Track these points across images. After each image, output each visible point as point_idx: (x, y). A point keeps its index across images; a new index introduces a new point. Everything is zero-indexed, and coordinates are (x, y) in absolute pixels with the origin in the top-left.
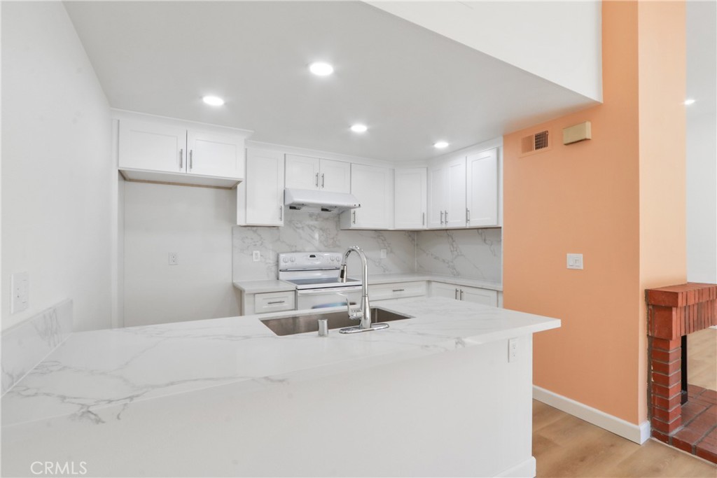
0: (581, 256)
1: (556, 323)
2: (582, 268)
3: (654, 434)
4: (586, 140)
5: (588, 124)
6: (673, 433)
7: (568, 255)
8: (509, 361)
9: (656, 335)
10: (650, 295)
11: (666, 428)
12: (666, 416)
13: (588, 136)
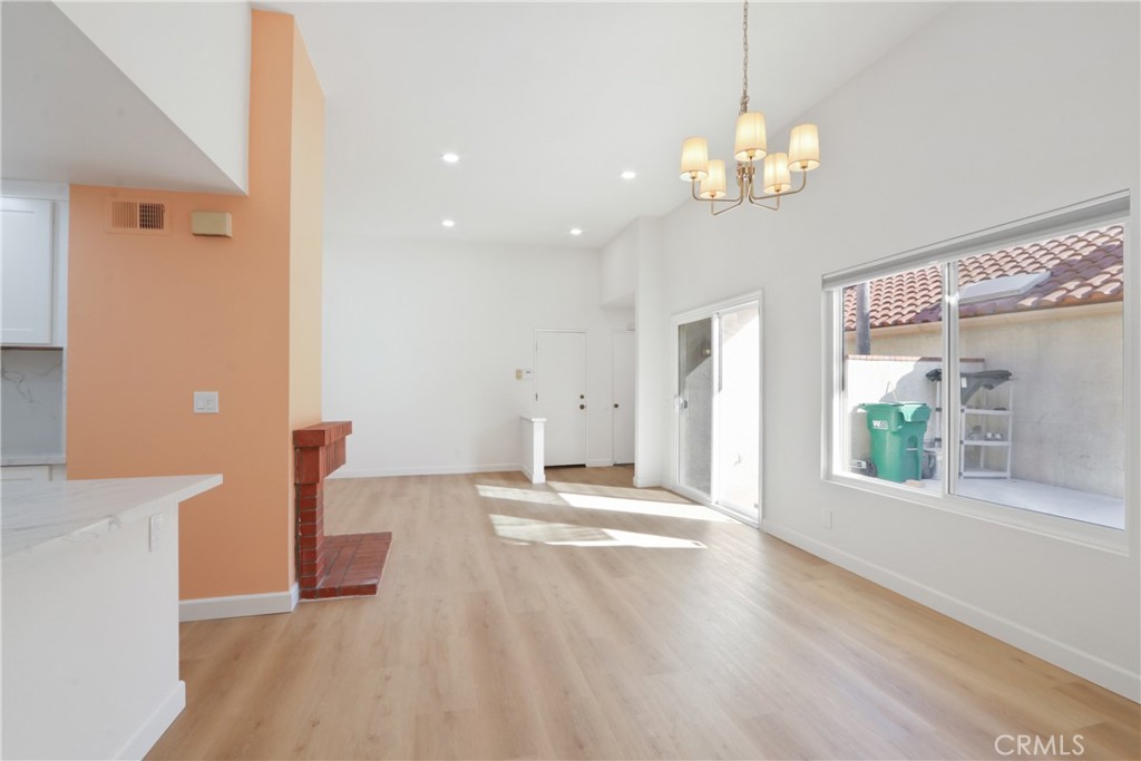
0: (215, 394)
1: (216, 480)
2: (217, 411)
3: (304, 595)
4: (225, 236)
5: (229, 217)
6: (319, 585)
7: (196, 393)
8: (150, 550)
9: (303, 481)
10: (298, 435)
11: (314, 581)
12: (313, 568)
13: (229, 232)
